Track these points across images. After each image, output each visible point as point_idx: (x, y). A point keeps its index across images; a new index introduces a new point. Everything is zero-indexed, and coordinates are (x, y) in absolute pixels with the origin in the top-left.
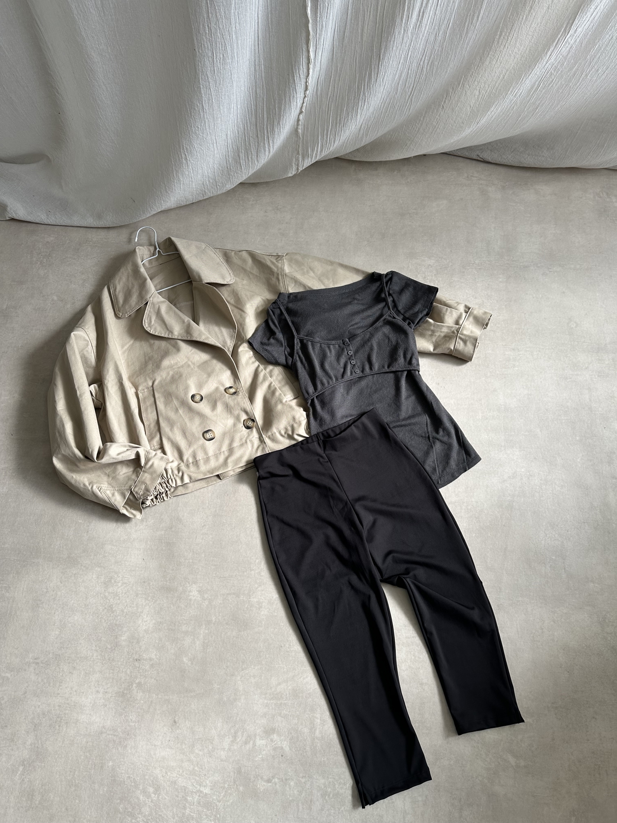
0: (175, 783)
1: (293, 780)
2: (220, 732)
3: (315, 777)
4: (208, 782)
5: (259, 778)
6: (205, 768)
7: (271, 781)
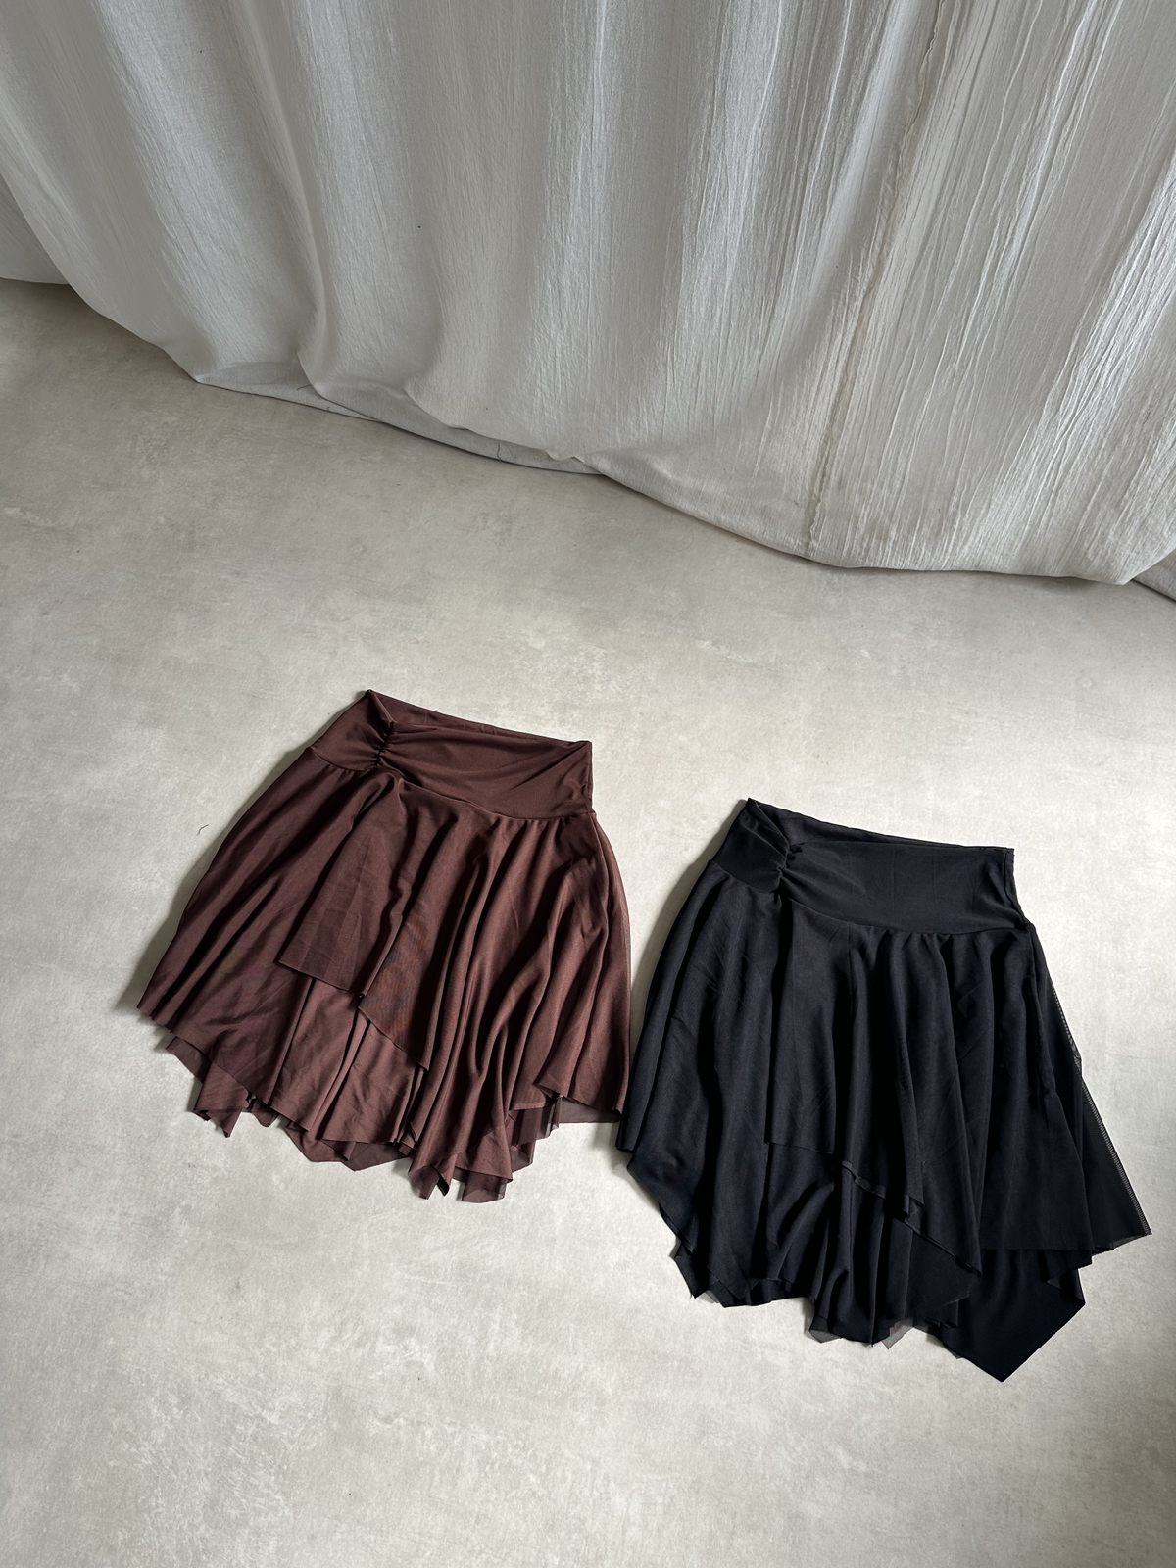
0: (217, 1394)
1: (431, 1426)
2: (315, 1316)
3: (472, 1426)
4: (277, 1404)
5: (371, 1411)
6: (277, 1377)
7: (392, 1421)
